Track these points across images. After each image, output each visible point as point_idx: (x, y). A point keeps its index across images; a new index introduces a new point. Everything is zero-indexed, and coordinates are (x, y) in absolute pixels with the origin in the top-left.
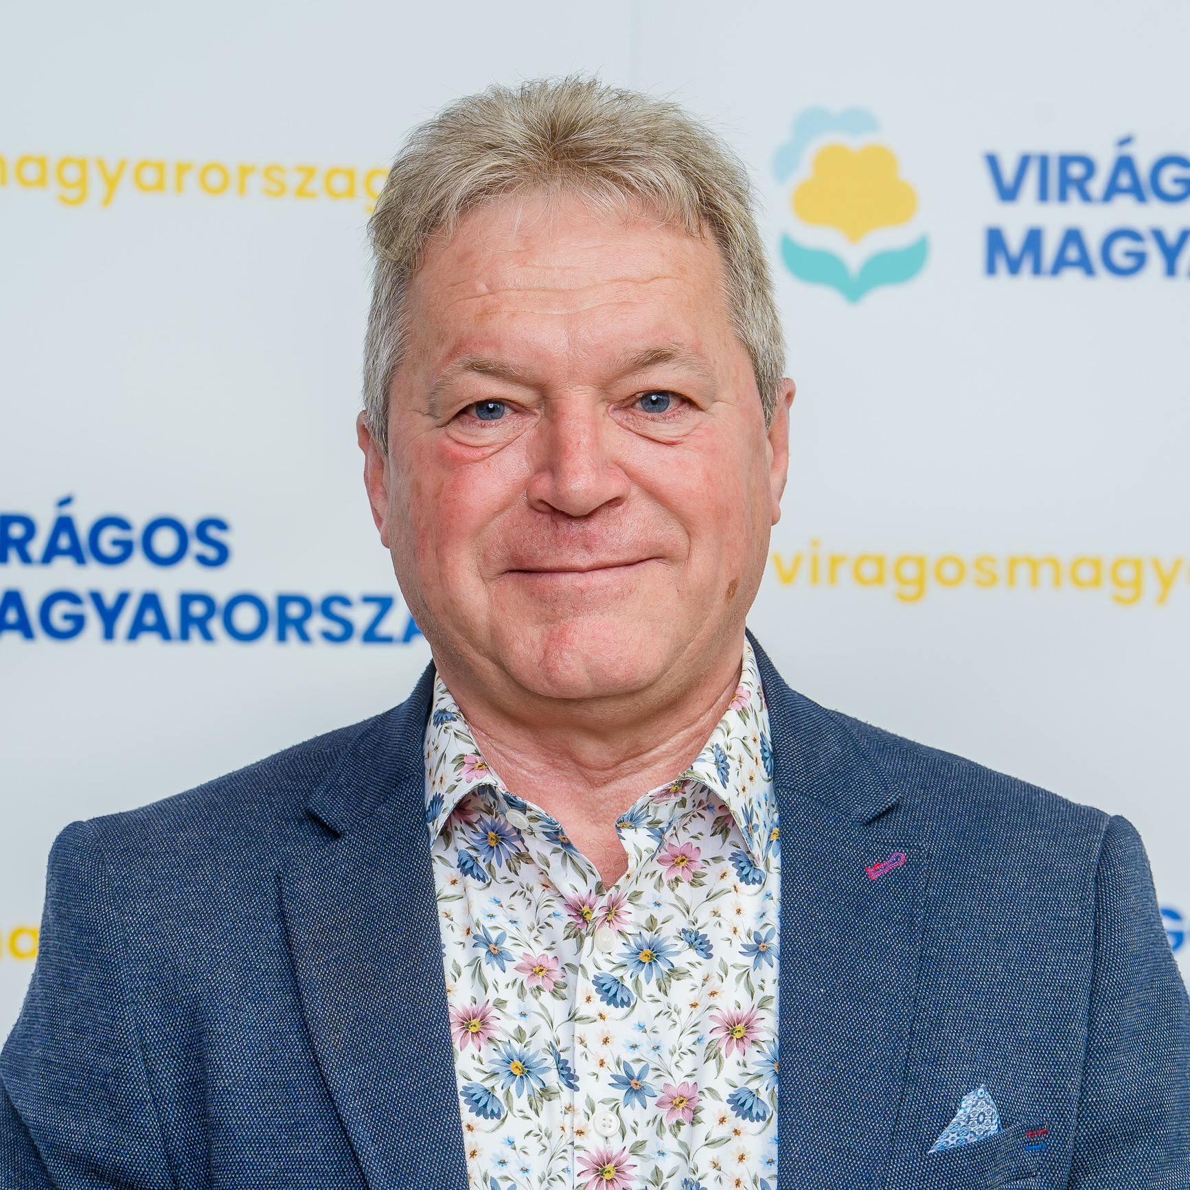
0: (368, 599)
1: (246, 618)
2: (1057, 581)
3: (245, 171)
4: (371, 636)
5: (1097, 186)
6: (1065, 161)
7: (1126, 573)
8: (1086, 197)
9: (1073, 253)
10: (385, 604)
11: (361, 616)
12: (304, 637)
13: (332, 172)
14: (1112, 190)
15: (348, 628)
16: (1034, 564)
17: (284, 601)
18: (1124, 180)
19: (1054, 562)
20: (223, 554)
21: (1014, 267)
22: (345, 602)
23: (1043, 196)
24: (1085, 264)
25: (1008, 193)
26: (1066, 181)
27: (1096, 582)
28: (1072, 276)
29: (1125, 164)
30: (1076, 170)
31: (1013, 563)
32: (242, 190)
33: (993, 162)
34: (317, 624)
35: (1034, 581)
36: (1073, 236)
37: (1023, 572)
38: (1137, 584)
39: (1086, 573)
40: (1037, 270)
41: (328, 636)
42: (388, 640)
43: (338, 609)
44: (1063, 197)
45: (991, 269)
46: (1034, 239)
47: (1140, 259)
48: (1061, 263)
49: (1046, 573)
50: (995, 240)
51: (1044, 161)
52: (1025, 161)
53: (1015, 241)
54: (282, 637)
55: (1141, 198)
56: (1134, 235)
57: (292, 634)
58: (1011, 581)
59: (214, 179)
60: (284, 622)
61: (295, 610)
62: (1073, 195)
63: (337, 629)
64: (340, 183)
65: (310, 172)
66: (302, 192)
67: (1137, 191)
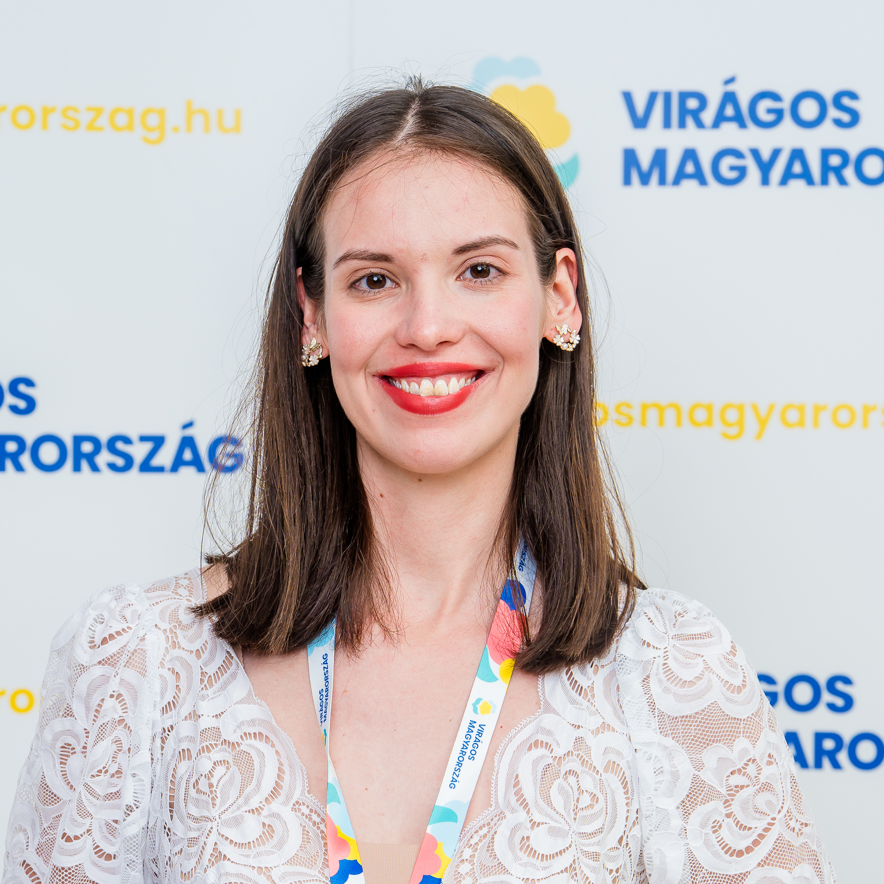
0: (143, 439)
1: (49, 453)
2: (679, 422)
3: (47, 111)
4: (146, 467)
5: (708, 116)
6: (684, 96)
7: (732, 416)
8: (700, 124)
9: (690, 168)
10: (158, 442)
11: (139, 451)
12: (95, 468)
13: (115, 111)
14: (720, 119)
15: (129, 461)
16: (661, 409)
17: (78, 440)
18: (729, 111)
19: (676, 407)
20: (31, 405)
21: (645, 179)
22: (127, 441)
23: (667, 124)
24: (699, 176)
25: (640, 122)
26: (684, 112)
27: (709, 422)
28: (690, 185)
29: (730, 98)
30: (692, 104)
31: (645, 408)
32: (45, 126)
33: (628, 97)
34: (104, 458)
35: (661, 422)
36: (690, 155)
37: (652, 415)
38: (740, 423)
39: (701, 415)
40: (662, 181)
41: (112, 467)
42: (160, 469)
43: (120, 446)
44: (682, 125)
45: (627, 181)
46: (660, 157)
47: (742, 172)
48: (680, 176)
49: (670, 415)
50: (630, 158)
51: (668, 96)
52: (653, 96)
53: (645, 160)
54: (77, 468)
55: (743, 125)
56: (738, 154)
57: (85, 465)
58: (643, 423)
59: (23, 118)
60: (79, 456)
61: (87, 447)
62: (690, 121)
63: (120, 462)
64: (121, 120)
65: (98, 111)
66: (91, 127)
67: (739, 119)
